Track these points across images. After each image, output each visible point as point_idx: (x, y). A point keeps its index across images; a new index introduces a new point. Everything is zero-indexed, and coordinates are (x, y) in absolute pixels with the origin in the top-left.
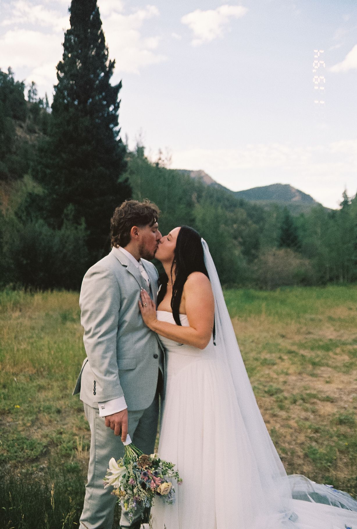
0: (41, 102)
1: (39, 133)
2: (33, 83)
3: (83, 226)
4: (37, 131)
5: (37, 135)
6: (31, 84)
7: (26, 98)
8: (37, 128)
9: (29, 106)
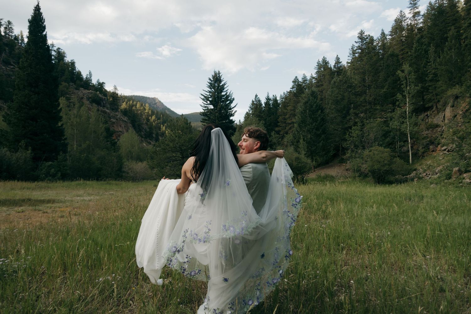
0: (16, 38)
1: (14, 66)
2: (9, 23)
3: (29, 152)
4: (12, 63)
5: (12, 67)
6: (7, 24)
7: (3, 34)
8: (12, 61)
9: (5, 40)
